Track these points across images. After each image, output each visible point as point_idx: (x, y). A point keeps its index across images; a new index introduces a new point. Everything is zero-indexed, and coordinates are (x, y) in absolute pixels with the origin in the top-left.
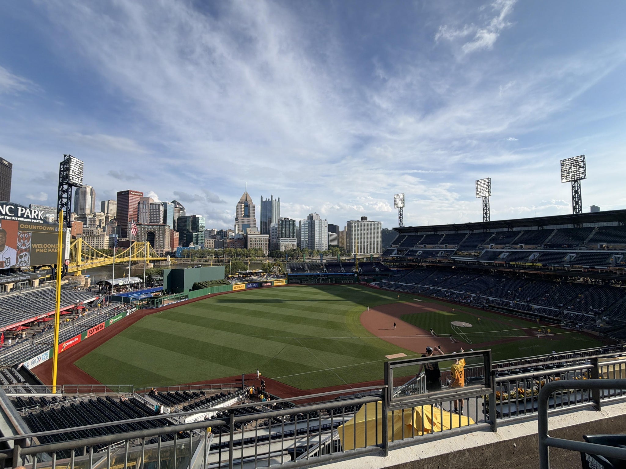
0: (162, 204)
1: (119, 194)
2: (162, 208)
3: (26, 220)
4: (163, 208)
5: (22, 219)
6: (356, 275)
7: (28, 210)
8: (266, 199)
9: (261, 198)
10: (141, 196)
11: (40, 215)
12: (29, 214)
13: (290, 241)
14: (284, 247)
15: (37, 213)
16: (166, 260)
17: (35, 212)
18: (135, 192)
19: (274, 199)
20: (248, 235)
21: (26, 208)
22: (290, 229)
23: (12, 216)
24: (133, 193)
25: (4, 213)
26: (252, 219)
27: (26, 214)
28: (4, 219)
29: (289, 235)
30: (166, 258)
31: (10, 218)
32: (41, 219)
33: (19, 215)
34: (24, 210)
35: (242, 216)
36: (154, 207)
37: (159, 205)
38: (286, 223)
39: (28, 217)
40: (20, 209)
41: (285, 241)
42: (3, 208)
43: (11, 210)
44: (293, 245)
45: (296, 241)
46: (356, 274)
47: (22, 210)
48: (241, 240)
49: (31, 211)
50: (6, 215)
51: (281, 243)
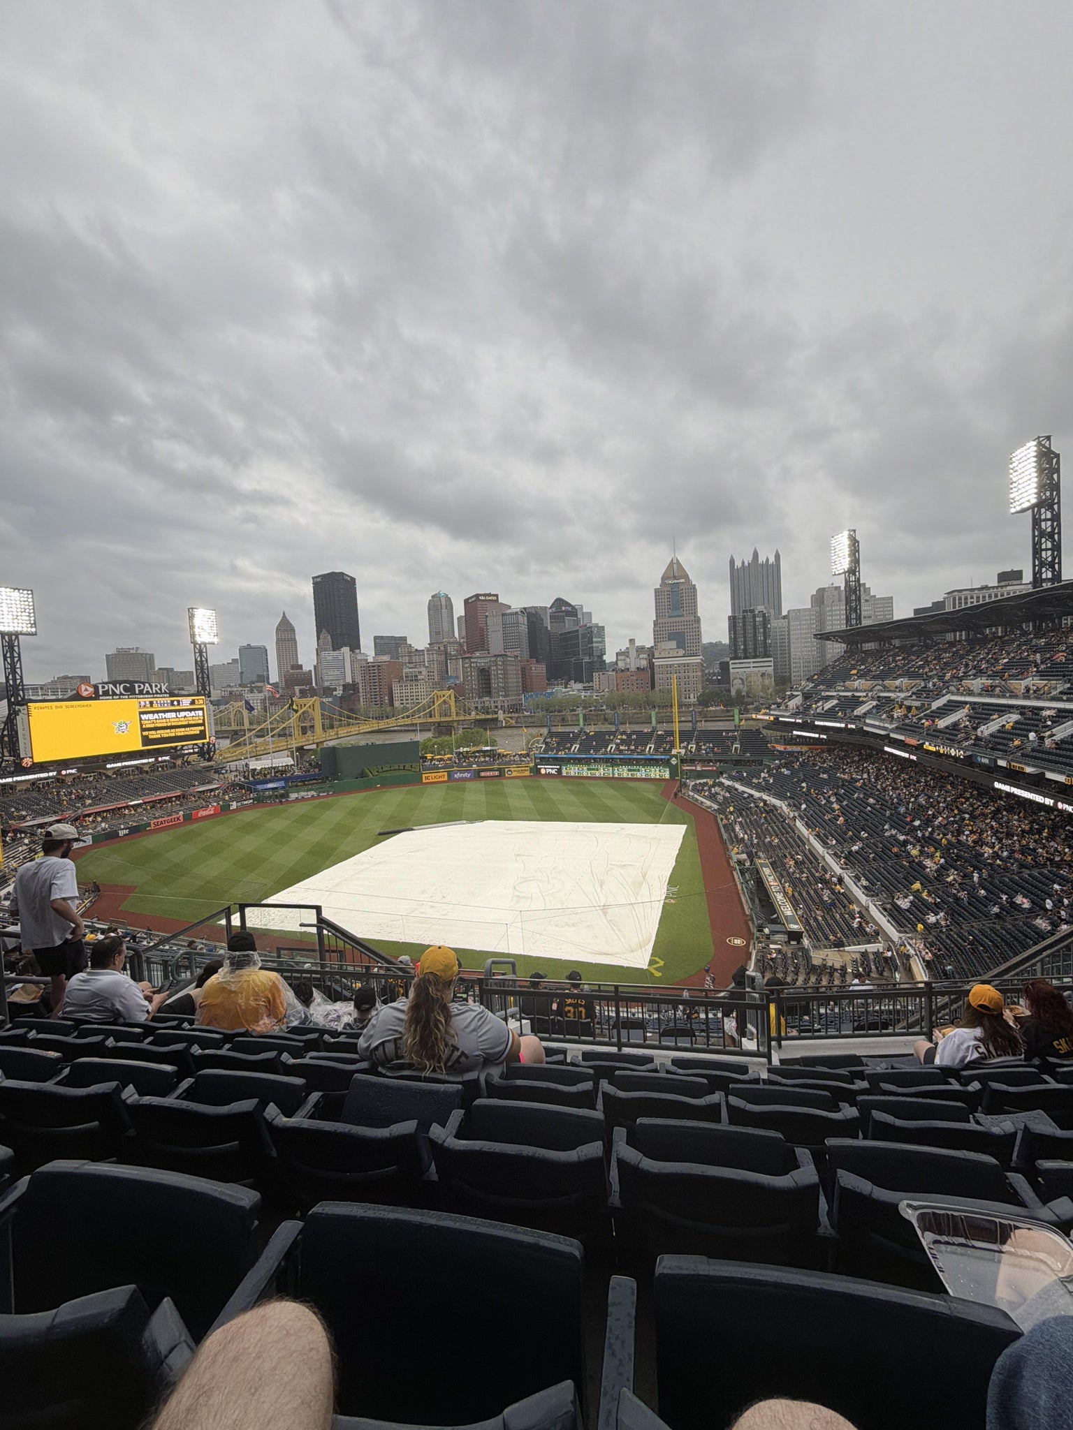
0: (522, 612)
1: (466, 601)
2: (523, 620)
4: (526, 618)
6: (674, 761)
7: (147, 685)
8: (743, 563)
9: (732, 562)
10: (494, 600)
11: (163, 688)
12: (149, 689)
13: (755, 665)
14: (740, 681)
16: (497, 719)
17: (156, 686)
18: (485, 595)
19: (762, 559)
20: (654, 660)
21: (144, 683)
22: (755, 636)
24: (483, 598)
25: (118, 692)
26: (688, 619)
27: (145, 690)
29: (755, 651)
30: (495, 716)
32: (165, 693)
33: (137, 692)
34: (142, 686)
35: (667, 615)
36: (509, 620)
37: (517, 613)
38: (744, 623)
40: (136, 685)
41: (740, 666)
42: (116, 688)
43: (125, 689)
44: (763, 675)
45: (772, 664)
46: (674, 759)
48: (642, 672)
49: (151, 687)
50: (121, 694)
51: (731, 671)
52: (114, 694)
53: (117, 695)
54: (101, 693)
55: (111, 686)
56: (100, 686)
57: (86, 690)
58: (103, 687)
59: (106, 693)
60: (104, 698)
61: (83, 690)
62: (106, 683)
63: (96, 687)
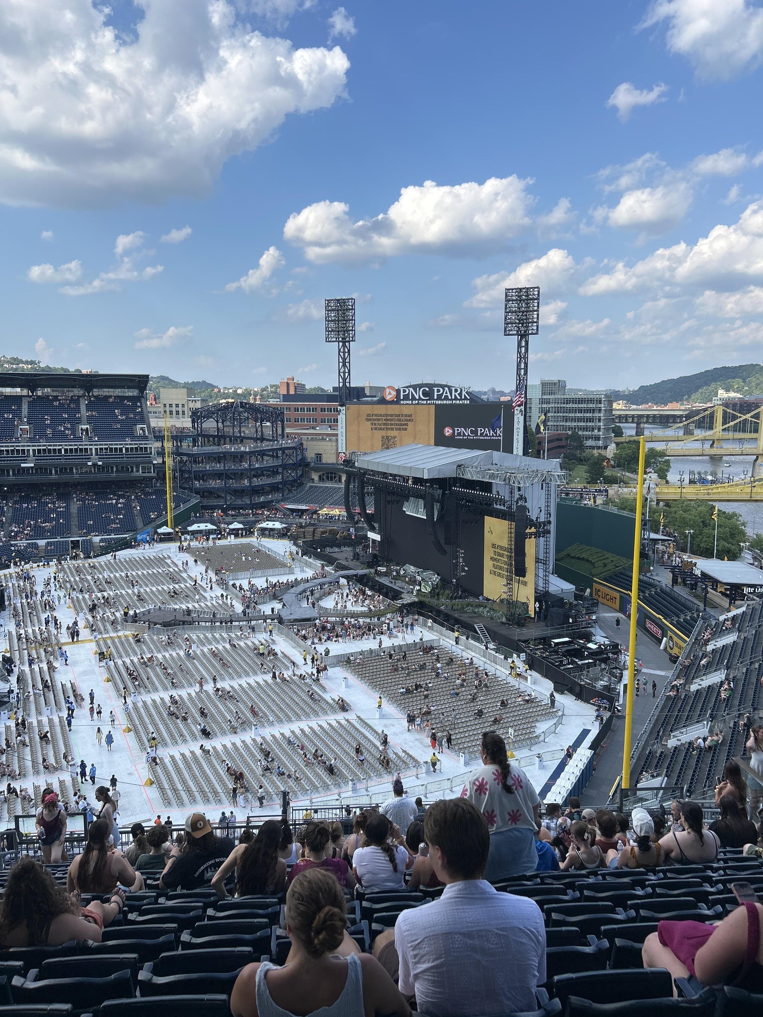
3: (445, 402)
5: (440, 402)
7: (446, 389)
11: (464, 393)
12: (448, 394)
15: (459, 392)
17: (456, 391)
23: (427, 400)
25: (417, 397)
27: (444, 395)
28: (418, 404)
31: (425, 402)
32: (467, 399)
33: (435, 398)
34: (441, 389)
39: (446, 398)
40: (436, 389)
42: (416, 392)
43: (425, 394)
47: (438, 391)
49: (450, 390)
50: (420, 399)
52: (414, 398)
53: (416, 399)
54: (402, 398)
55: (411, 389)
56: (402, 390)
57: (390, 394)
58: (404, 391)
59: (406, 397)
60: (405, 402)
61: (387, 393)
62: (407, 387)
63: (398, 391)
